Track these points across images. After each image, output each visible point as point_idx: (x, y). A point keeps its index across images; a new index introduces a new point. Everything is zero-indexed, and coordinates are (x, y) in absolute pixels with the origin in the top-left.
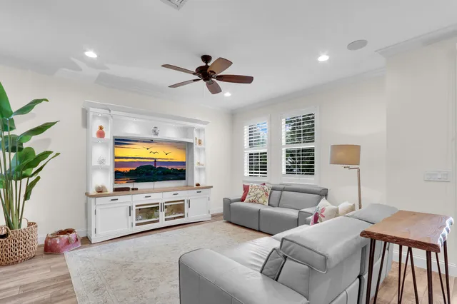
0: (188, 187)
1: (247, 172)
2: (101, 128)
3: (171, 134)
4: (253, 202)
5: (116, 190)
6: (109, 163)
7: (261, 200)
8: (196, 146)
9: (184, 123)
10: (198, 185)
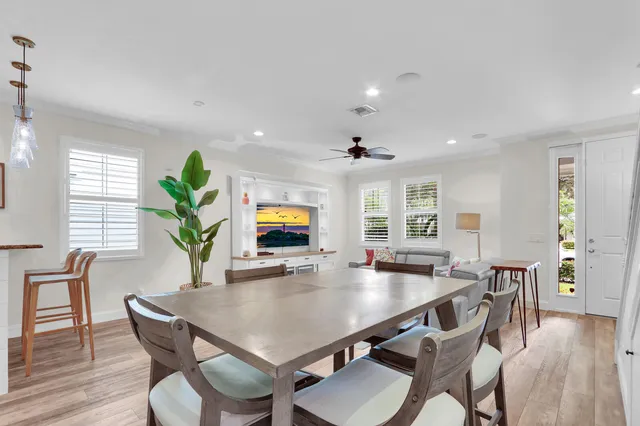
0: (310, 253)
1: (363, 237)
2: (246, 195)
3: (296, 199)
5: (259, 254)
6: (253, 228)
8: (320, 211)
9: (307, 187)
10: (322, 250)
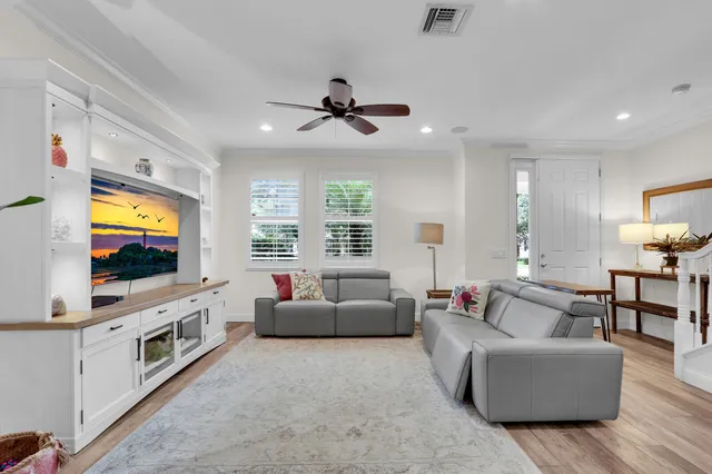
2: (57, 140)
4: (306, 298)
7: (317, 294)
10: (205, 280)
